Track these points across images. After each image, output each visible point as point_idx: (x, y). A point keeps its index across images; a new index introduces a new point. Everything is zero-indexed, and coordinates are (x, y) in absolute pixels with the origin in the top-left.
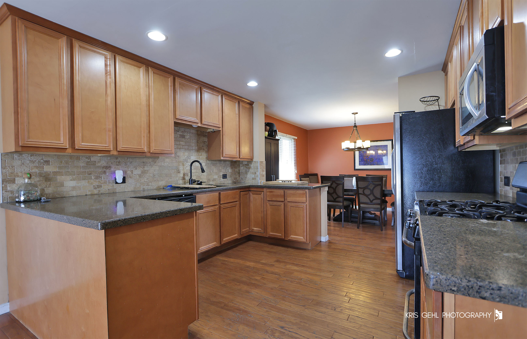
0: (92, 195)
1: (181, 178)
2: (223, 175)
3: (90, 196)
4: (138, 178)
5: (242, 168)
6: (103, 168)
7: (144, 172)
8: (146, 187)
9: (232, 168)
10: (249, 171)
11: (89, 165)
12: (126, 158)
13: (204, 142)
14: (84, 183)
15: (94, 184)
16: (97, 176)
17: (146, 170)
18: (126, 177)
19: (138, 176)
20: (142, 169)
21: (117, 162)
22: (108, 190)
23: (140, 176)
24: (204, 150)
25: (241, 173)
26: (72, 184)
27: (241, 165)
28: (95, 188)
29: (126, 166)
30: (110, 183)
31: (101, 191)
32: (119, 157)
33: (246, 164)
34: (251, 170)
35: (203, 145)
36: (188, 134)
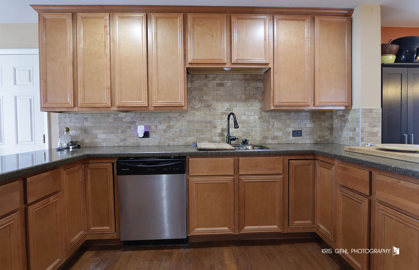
0: (118, 146)
1: (218, 135)
2: (294, 131)
3: (117, 148)
4: (163, 133)
5: (336, 121)
6: (128, 123)
7: (169, 127)
8: (171, 143)
9: (314, 122)
10: (345, 126)
11: (117, 121)
12: (150, 114)
13: (257, 89)
14: (112, 136)
15: (121, 137)
16: (123, 130)
17: (171, 125)
18: (150, 132)
19: (162, 131)
20: (167, 124)
21: (141, 117)
22: (133, 143)
23: (165, 131)
24: (256, 99)
25: (334, 129)
26: (103, 136)
27: (335, 117)
28: (122, 141)
29: (150, 121)
30: (134, 137)
31: (127, 144)
32: (144, 113)
33: (341, 115)
34: (349, 125)
35: (255, 92)
36: (230, 81)
